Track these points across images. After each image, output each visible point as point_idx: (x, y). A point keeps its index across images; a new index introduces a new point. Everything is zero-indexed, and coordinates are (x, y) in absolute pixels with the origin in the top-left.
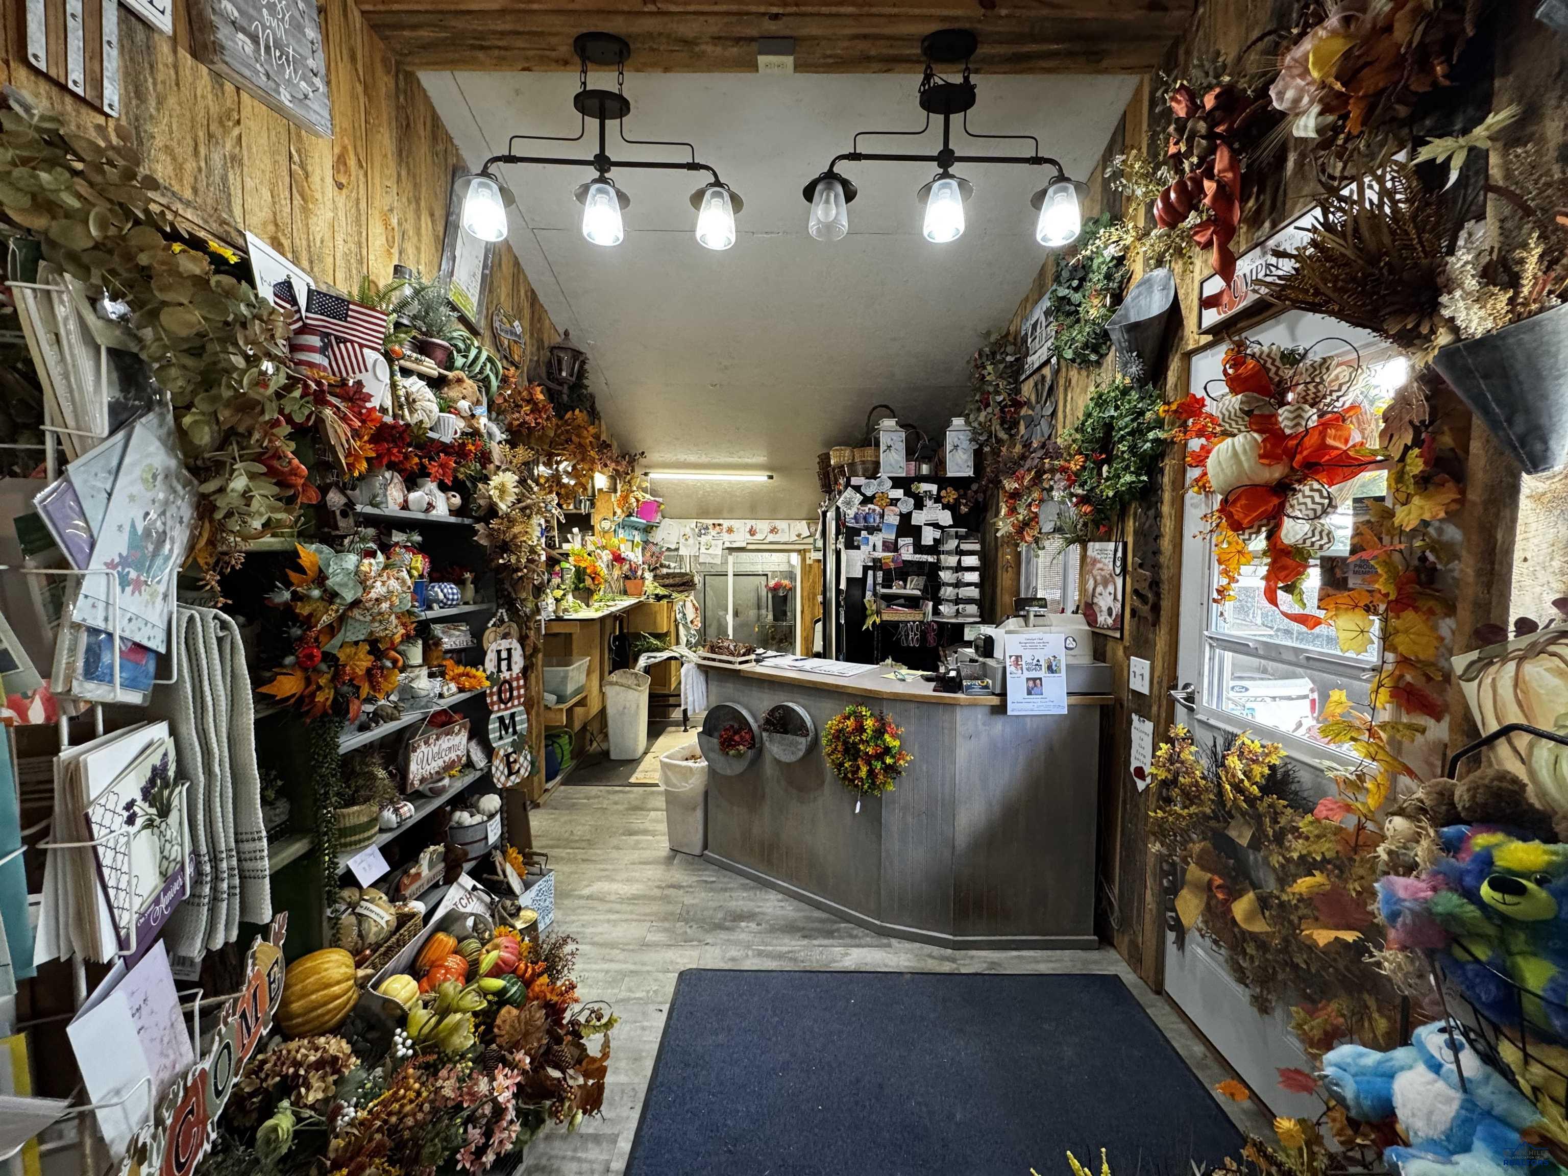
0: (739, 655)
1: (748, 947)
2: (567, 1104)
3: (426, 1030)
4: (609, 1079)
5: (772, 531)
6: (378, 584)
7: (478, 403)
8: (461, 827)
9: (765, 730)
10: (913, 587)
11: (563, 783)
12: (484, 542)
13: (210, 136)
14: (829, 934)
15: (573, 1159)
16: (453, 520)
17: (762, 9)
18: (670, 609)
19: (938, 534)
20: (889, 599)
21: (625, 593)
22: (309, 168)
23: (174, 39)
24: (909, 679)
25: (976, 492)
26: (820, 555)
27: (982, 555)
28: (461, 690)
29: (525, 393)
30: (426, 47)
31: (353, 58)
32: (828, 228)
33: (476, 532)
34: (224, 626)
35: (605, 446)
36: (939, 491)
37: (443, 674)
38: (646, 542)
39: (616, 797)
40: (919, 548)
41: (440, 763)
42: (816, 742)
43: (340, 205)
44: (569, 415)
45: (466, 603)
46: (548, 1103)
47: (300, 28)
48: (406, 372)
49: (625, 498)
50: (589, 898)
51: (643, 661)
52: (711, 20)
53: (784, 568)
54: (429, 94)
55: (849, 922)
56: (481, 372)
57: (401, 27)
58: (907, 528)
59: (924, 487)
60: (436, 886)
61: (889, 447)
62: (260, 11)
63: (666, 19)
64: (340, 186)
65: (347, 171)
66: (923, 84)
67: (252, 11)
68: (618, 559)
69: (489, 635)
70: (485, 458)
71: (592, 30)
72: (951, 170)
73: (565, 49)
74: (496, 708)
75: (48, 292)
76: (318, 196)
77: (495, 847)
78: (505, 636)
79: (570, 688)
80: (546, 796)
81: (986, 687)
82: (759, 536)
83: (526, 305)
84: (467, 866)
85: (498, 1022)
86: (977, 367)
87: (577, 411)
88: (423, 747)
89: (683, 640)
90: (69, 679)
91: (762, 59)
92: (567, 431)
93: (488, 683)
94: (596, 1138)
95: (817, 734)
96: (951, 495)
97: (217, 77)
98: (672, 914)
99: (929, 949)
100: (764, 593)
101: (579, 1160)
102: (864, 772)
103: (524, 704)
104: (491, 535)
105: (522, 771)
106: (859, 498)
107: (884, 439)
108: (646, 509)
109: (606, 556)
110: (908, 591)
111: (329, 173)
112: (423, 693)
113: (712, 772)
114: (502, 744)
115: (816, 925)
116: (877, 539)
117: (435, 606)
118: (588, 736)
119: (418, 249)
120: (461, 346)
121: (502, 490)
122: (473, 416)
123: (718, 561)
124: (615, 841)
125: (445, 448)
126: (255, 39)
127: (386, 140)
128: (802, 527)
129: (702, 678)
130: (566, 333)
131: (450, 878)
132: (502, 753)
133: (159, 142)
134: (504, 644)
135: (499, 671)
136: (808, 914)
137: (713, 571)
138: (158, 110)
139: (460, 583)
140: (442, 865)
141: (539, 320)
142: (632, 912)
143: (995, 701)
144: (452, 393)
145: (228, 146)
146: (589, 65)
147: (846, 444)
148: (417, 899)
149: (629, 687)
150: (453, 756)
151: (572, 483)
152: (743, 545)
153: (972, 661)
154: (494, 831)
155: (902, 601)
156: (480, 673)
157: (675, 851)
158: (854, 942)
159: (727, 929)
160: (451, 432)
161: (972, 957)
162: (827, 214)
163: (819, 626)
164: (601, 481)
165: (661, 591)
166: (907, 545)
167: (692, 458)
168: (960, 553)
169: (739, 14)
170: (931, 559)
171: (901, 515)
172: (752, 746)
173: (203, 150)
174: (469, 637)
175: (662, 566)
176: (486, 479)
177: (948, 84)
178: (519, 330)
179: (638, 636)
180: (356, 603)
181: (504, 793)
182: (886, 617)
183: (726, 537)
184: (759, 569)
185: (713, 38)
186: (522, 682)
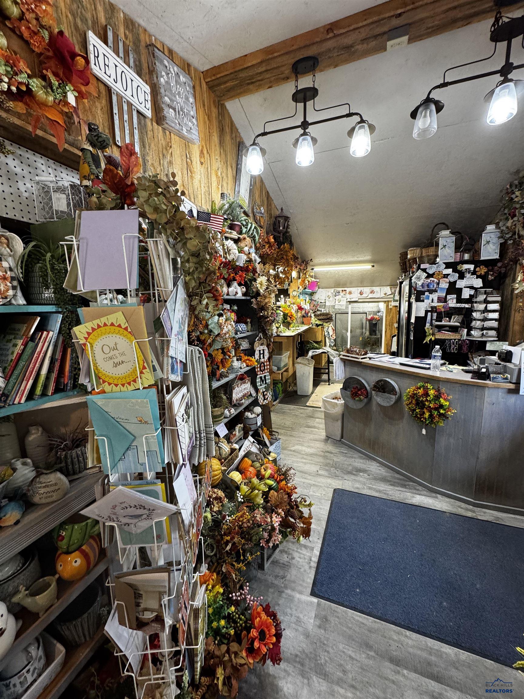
0: (361, 355)
1: (365, 484)
2: (297, 533)
3: (247, 494)
4: (312, 526)
5: (371, 292)
6: (225, 327)
7: (251, 247)
8: (248, 418)
9: (373, 390)
10: (454, 322)
11: (280, 403)
12: (255, 307)
13: (163, 155)
14: (404, 486)
15: (297, 551)
16: (244, 298)
17: (392, 13)
18: (323, 330)
19: (472, 292)
20: (440, 328)
21: (303, 323)
22: (192, 159)
23: (152, 120)
24: (455, 371)
25: (500, 267)
26: (397, 304)
27: (502, 304)
28: (247, 366)
29: (266, 240)
30: (229, 90)
31: (204, 105)
32: (425, 131)
33: (252, 303)
34: (200, 353)
35: (295, 258)
36: (475, 268)
37: (241, 360)
38: (311, 300)
39: (302, 411)
40: (459, 300)
41: (242, 394)
42: (400, 397)
43: (202, 172)
44: (282, 246)
45: (248, 331)
46: (289, 530)
47: (187, 99)
48: (227, 238)
49: (303, 281)
50: (294, 451)
51: (311, 353)
52: (362, 30)
53: (375, 309)
54: (230, 111)
55: (414, 482)
56: (252, 234)
57: (219, 85)
58: (453, 289)
59: (466, 266)
60: (241, 439)
61: (445, 246)
62: (175, 97)
63: (338, 38)
64: (202, 163)
65: (204, 157)
66: (494, 25)
67: (173, 98)
68: (300, 308)
69: (256, 344)
70: (254, 271)
71: (302, 57)
72: (510, 76)
73: (287, 70)
74: (259, 373)
75: (157, 241)
76: (195, 170)
77: (259, 427)
78: (262, 344)
79: (282, 365)
80: (273, 407)
81: (506, 378)
82: (364, 295)
83: (265, 199)
84: (251, 433)
85: (270, 495)
86: (508, 193)
87: (286, 244)
88: (237, 388)
89: (328, 344)
90: (167, 374)
91: (389, 43)
92: (281, 254)
93: (256, 364)
94: (305, 547)
95: (401, 394)
96: (483, 270)
97: (164, 129)
98: (329, 464)
99: (458, 503)
100: (364, 322)
101: (299, 553)
102: (427, 415)
103: (269, 372)
104: (257, 304)
105: (269, 399)
106: (426, 275)
107: (441, 242)
108: (312, 285)
109: (295, 307)
110: (452, 323)
111: (198, 159)
112: (236, 367)
113: (346, 406)
114: (262, 388)
115: (396, 481)
116: (435, 296)
117: (238, 333)
118: (288, 384)
119: (227, 183)
120: (244, 223)
121: (261, 284)
122: (249, 253)
123: (344, 308)
124: (302, 429)
125: (241, 269)
126: (174, 109)
127: (215, 138)
128: (388, 290)
129: (342, 365)
130: (282, 209)
131: (245, 437)
132: (261, 391)
133: (150, 163)
134: (262, 348)
135: (260, 358)
136: (392, 475)
137: (340, 311)
138: (149, 150)
139: (246, 323)
140: (242, 432)
141: (270, 205)
142: (311, 460)
143: (512, 386)
144: (242, 244)
145: (169, 158)
146: (298, 75)
147: (417, 246)
148: (235, 443)
149: (305, 365)
150: (246, 391)
151: (284, 276)
152: (357, 300)
153: (497, 364)
154: (259, 421)
155: (447, 328)
156: (253, 359)
157: (328, 438)
158: (417, 492)
159: (354, 475)
160: (242, 261)
161: (485, 513)
162: (424, 123)
163: (395, 339)
164: (294, 274)
165: (318, 322)
166: (453, 299)
167: (334, 260)
168: (486, 302)
169: (379, 21)
170: (467, 306)
171: (450, 283)
172: (367, 397)
173: (162, 162)
174: (248, 345)
175: (318, 310)
176: (255, 280)
177: (513, 19)
178: (263, 211)
179: (308, 342)
180: (219, 334)
181: (262, 407)
182: (437, 337)
183: (348, 296)
184: (361, 310)
185: (362, 40)
186: (268, 363)
